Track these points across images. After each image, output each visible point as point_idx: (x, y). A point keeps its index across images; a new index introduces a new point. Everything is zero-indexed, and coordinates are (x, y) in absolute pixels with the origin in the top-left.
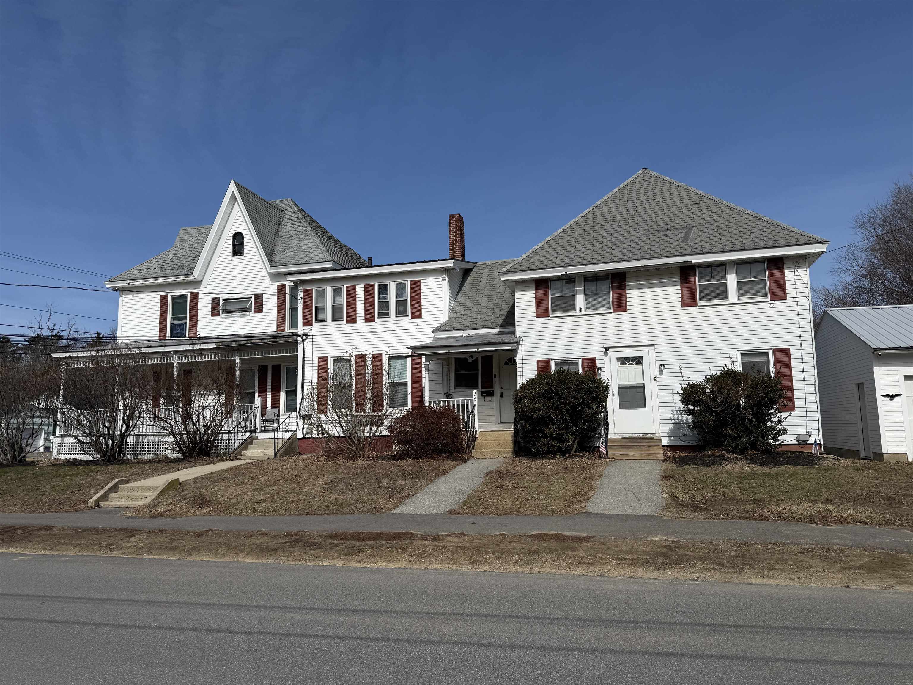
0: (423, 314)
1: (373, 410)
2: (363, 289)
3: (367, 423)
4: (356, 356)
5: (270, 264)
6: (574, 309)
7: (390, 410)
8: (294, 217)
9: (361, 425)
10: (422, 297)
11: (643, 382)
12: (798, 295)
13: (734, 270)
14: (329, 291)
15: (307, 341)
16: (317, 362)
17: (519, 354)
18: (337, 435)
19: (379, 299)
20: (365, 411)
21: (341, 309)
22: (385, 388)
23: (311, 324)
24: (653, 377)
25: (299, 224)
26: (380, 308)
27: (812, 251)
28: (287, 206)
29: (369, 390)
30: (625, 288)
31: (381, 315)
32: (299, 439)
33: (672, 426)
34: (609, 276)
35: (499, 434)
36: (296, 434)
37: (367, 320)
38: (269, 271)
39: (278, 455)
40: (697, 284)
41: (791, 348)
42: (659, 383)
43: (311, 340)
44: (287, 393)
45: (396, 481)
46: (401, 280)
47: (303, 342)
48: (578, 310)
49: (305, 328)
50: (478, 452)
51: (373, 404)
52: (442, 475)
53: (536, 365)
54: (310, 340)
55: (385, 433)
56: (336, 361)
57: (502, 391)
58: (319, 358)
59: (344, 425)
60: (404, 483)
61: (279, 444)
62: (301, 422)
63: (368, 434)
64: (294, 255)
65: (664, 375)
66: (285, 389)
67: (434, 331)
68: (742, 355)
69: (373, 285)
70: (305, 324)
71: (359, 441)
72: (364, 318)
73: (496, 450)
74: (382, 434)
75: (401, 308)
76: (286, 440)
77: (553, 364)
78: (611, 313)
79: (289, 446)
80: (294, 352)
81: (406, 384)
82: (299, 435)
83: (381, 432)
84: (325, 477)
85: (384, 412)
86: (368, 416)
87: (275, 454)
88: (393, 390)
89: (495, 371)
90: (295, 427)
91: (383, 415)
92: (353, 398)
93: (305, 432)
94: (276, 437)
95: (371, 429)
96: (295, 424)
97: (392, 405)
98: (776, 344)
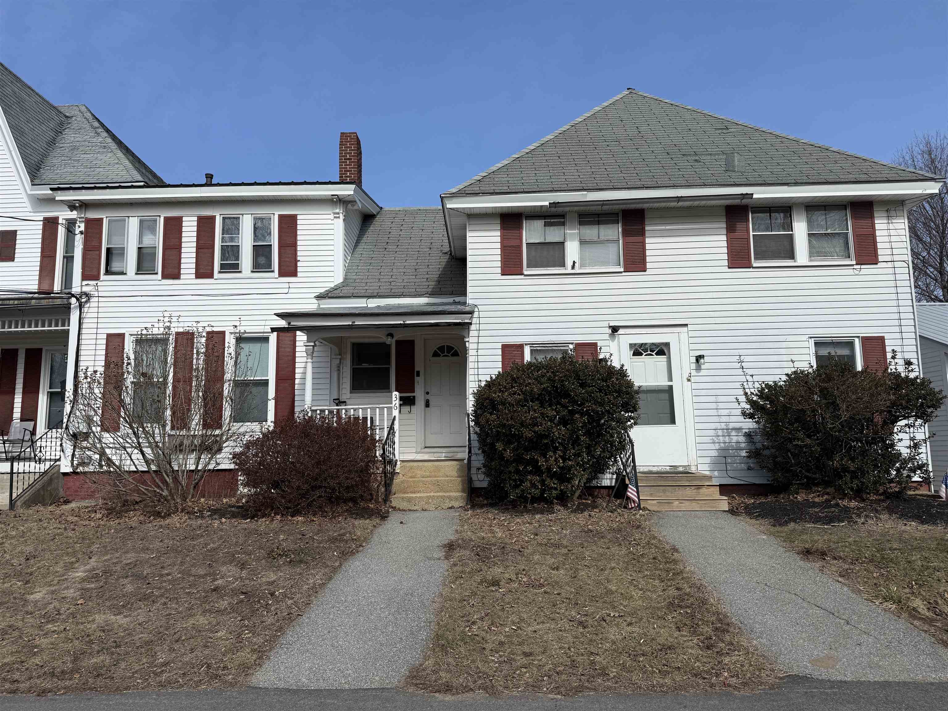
0: (299, 269)
1: (206, 426)
2: (195, 224)
3: (193, 447)
4: (178, 334)
5: (32, 181)
6: (563, 264)
7: (236, 426)
8: (87, 126)
9: (181, 451)
10: (299, 243)
11: (670, 383)
12: (896, 258)
13: (804, 217)
14: (133, 224)
15: (88, 305)
16: (104, 342)
17: (472, 333)
18: (133, 468)
19: (223, 240)
20: (189, 428)
21: (153, 255)
22: (227, 389)
23: (96, 278)
24: (686, 376)
25: (92, 134)
26: (223, 257)
27: (919, 192)
28: (77, 113)
29: (197, 391)
30: (642, 233)
31: (224, 268)
32: (65, 474)
33: (715, 453)
34: (618, 214)
35: (436, 467)
36: (59, 466)
37: (199, 275)
38: (29, 192)
39: (19, 503)
40: (751, 233)
41: (886, 336)
42: (695, 386)
43: (96, 304)
44: (51, 395)
45: (254, 572)
46: (262, 211)
47: (81, 307)
48: (569, 263)
49: (85, 283)
50: (403, 498)
51: (206, 412)
52: (352, 553)
53: (500, 352)
54: (92, 305)
55: (227, 465)
56: (140, 341)
57: (428, 397)
58: (109, 336)
59: (148, 451)
60: (273, 577)
61: (20, 483)
62: (69, 447)
63: (193, 467)
64: (76, 172)
65: (703, 373)
66: (47, 389)
67: (320, 297)
68: (816, 344)
69: (213, 218)
70: (85, 277)
71: (176, 480)
72: (194, 271)
73: (432, 494)
74: (220, 467)
75: (262, 260)
76: (37, 476)
77: (527, 351)
78: (621, 272)
79: (43, 487)
80: (63, 325)
81: (265, 383)
82: (65, 467)
83: (218, 464)
84: (93, 559)
85: (225, 428)
86: (194, 436)
87: (12, 503)
88: (242, 393)
89: (419, 366)
90: (58, 453)
91: (222, 435)
92: (168, 401)
93: (75, 462)
94: (15, 470)
95: (199, 458)
96: (59, 448)
97: (238, 417)
98: (863, 330)
